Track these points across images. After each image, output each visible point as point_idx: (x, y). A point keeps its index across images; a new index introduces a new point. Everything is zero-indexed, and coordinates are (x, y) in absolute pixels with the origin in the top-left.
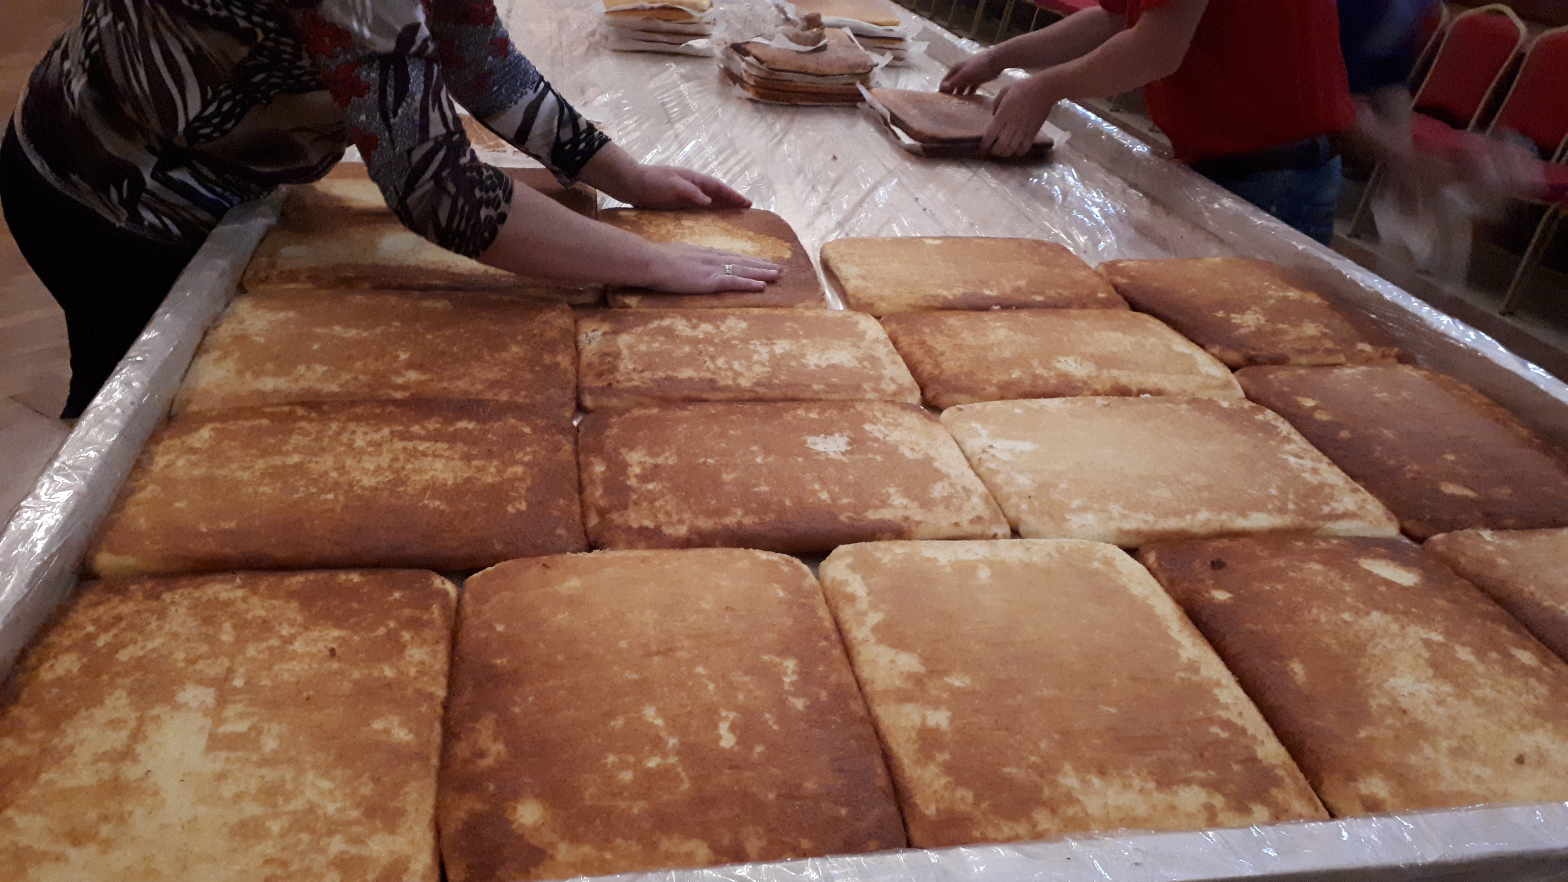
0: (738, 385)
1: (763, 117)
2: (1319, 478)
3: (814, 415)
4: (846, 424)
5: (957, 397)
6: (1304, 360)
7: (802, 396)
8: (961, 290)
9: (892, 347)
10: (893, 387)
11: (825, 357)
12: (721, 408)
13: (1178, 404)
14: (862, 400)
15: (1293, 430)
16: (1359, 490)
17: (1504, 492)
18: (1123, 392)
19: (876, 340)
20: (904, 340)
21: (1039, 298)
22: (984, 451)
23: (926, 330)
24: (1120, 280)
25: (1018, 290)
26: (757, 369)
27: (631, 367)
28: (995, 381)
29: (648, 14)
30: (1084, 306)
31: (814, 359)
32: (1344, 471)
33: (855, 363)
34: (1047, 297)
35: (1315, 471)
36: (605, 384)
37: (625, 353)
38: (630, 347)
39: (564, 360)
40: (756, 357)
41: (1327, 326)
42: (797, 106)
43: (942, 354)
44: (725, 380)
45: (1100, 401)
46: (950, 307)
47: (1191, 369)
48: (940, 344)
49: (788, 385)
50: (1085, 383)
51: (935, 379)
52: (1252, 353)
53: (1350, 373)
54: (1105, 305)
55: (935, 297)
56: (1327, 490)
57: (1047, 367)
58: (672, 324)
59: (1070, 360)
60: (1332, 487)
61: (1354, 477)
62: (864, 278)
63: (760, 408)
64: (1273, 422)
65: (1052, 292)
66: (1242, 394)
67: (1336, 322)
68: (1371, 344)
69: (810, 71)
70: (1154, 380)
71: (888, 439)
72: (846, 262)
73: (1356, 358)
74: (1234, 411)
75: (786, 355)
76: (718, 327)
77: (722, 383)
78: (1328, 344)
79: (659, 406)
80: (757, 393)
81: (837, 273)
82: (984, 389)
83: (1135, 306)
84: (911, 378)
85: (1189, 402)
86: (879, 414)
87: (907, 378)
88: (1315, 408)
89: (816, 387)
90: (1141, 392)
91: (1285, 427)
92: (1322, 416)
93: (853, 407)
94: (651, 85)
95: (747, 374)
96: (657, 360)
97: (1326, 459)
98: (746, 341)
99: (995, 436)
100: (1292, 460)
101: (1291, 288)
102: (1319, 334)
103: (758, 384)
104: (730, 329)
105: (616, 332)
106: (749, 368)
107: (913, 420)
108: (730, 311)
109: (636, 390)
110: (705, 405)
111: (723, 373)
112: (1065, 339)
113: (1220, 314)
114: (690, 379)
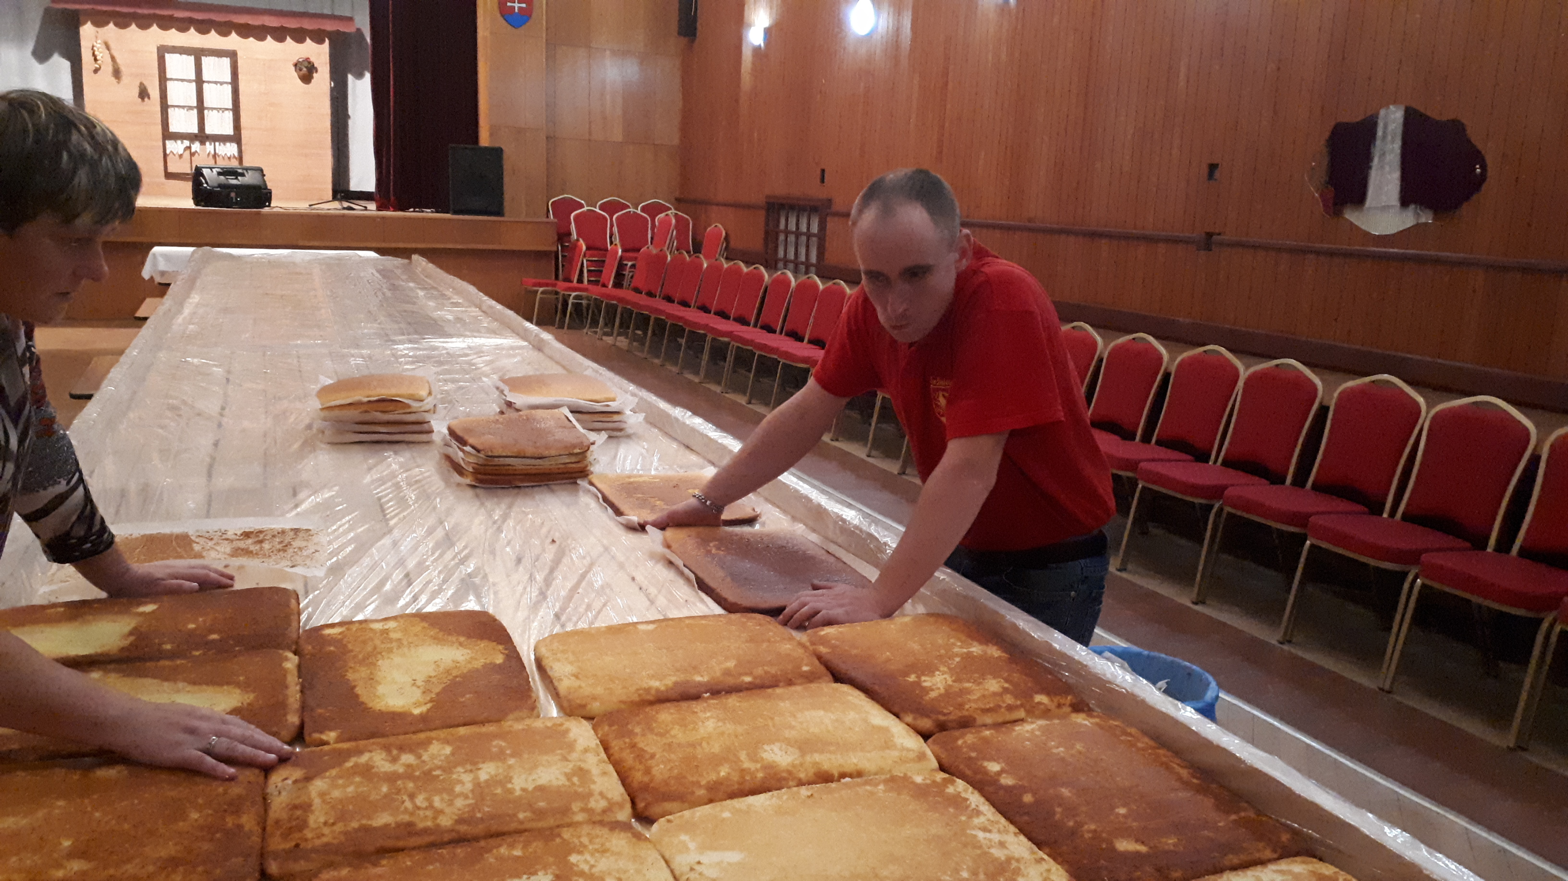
0: (438, 825)
1: (482, 504)
2: (1006, 852)
3: (517, 852)
4: (551, 859)
5: (668, 806)
6: (988, 719)
7: (506, 829)
8: (674, 679)
9: (603, 755)
10: (603, 804)
11: (530, 778)
12: (418, 856)
13: (877, 785)
14: (569, 825)
15: (982, 800)
16: (1043, 859)
17: (1170, 842)
18: (825, 778)
19: (586, 750)
20: (616, 745)
21: (748, 679)
22: (692, 869)
23: (638, 730)
24: (823, 650)
25: (727, 673)
26: (460, 803)
27: (322, 820)
28: (703, 783)
29: (364, 408)
30: (790, 683)
31: (521, 782)
32: (1030, 839)
33: (563, 781)
34: (755, 678)
35: (1002, 844)
36: (293, 844)
37: (317, 801)
38: (322, 795)
39: (248, 821)
40: (458, 789)
41: (1006, 681)
42: (519, 487)
43: (653, 756)
44: (424, 822)
45: (804, 791)
46: (662, 699)
47: (888, 744)
48: (650, 744)
49: (492, 817)
50: (790, 773)
51: (645, 788)
52: (942, 718)
53: (1030, 728)
54: (810, 678)
55: (648, 690)
56: (1014, 864)
57: (753, 758)
58: (371, 759)
59: (776, 747)
60: (1018, 860)
61: (1039, 845)
62: (576, 676)
63: (460, 851)
64: (963, 795)
65: (759, 671)
66: (935, 764)
67: (1016, 676)
68: (1048, 694)
69: (527, 455)
70: (854, 760)
71: (594, 870)
72: (559, 660)
73: (1034, 712)
74: (927, 785)
75: (493, 782)
76: (419, 757)
77: (421, 825)
78: (1009, 700)
79: (350, 865)
80: (458, 832)
81: (550, 673)
82: (693, 793)
83: (838, 677)
84: (622, 789)
85: (886, 782)
86: (585, 840)
87: (615, 790)
88: (999, 773)
89: (521, 816)
90: (843, 775)
91: (975, 799)
92: (1007, 781)
93: (559, 835)
94: (368, 479)
95: (448, 810)
96: (351, 807)
97: (1012, 829)
98: (448, 769)
99: (703, 848)
100: (981, 835)
101: (975, 643)
102: (1000, 690)
103: (460, 821)
104: (433, 757)
105: (308, 779)
106: (451, 803)
107: (619, 842)
108: (433, 734)
109: (327, 849)
110: (401, 856)
111: (421, 813)
112: (770, 724)
113: (912, 678)
114: (387, 826)
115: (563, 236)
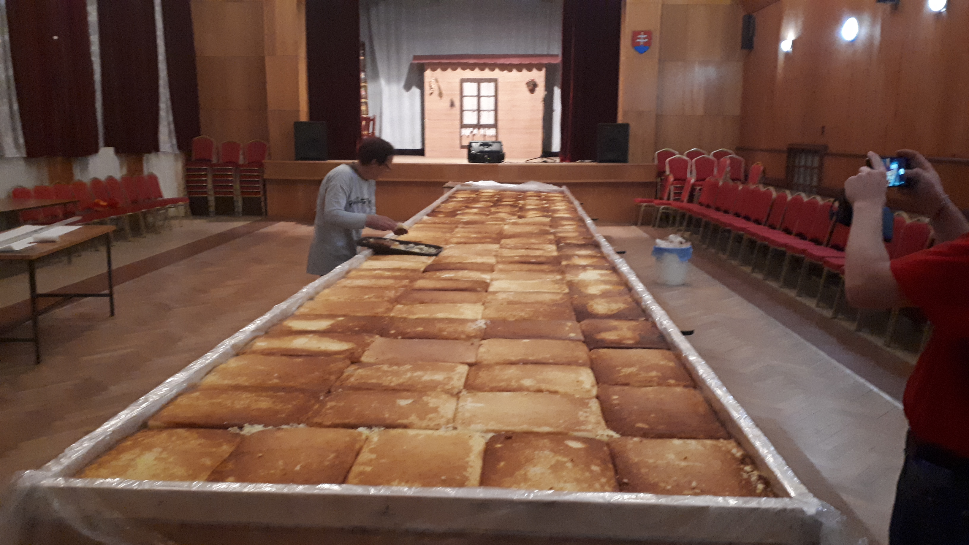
0: (390, 385)
5: (472, 391)
8: (521, 357)
9: (465, 375)
10: (450, 387)
11: (430, 377)
13: (557, 395)
15: (598, 406)
18: (540, 391)
19: (458, 373)
20: (472, 373)
21: (551, 361)
22: (462, 406)
25: (544, 358)
26: (401, 380)
28: (490, 386)
30: (569, 365)
31: (426, 378)
33: (441, 379)
36: (341, 384)
37: (356, 375)
38: (359, 373)
40: (404, 376)
43: (480, 377)
45: (526, 393)
48: (483, 374)
49: (409, 385)
54: (580, 365)
55: (508, 360)
57: (517, 382)
58: (382, 366)
59: (529, 380)
62: (485, 353)
66: (594, 395)
70: (556, 388)
71: (428, 401)
76: (399, 367)
77: (384, 384)
82: (484, 388)
86: (433, 394)
88: (616, 399)
89: (419, 386)
90: (547, 391)
95: (396, 382)
98: (405, 371)
99: (472, 402)
103: (397, 385)
104: (403, 368)
105: (358, 369)
106: (398, 380)
111: (387, 381)
115: (661, 173)
